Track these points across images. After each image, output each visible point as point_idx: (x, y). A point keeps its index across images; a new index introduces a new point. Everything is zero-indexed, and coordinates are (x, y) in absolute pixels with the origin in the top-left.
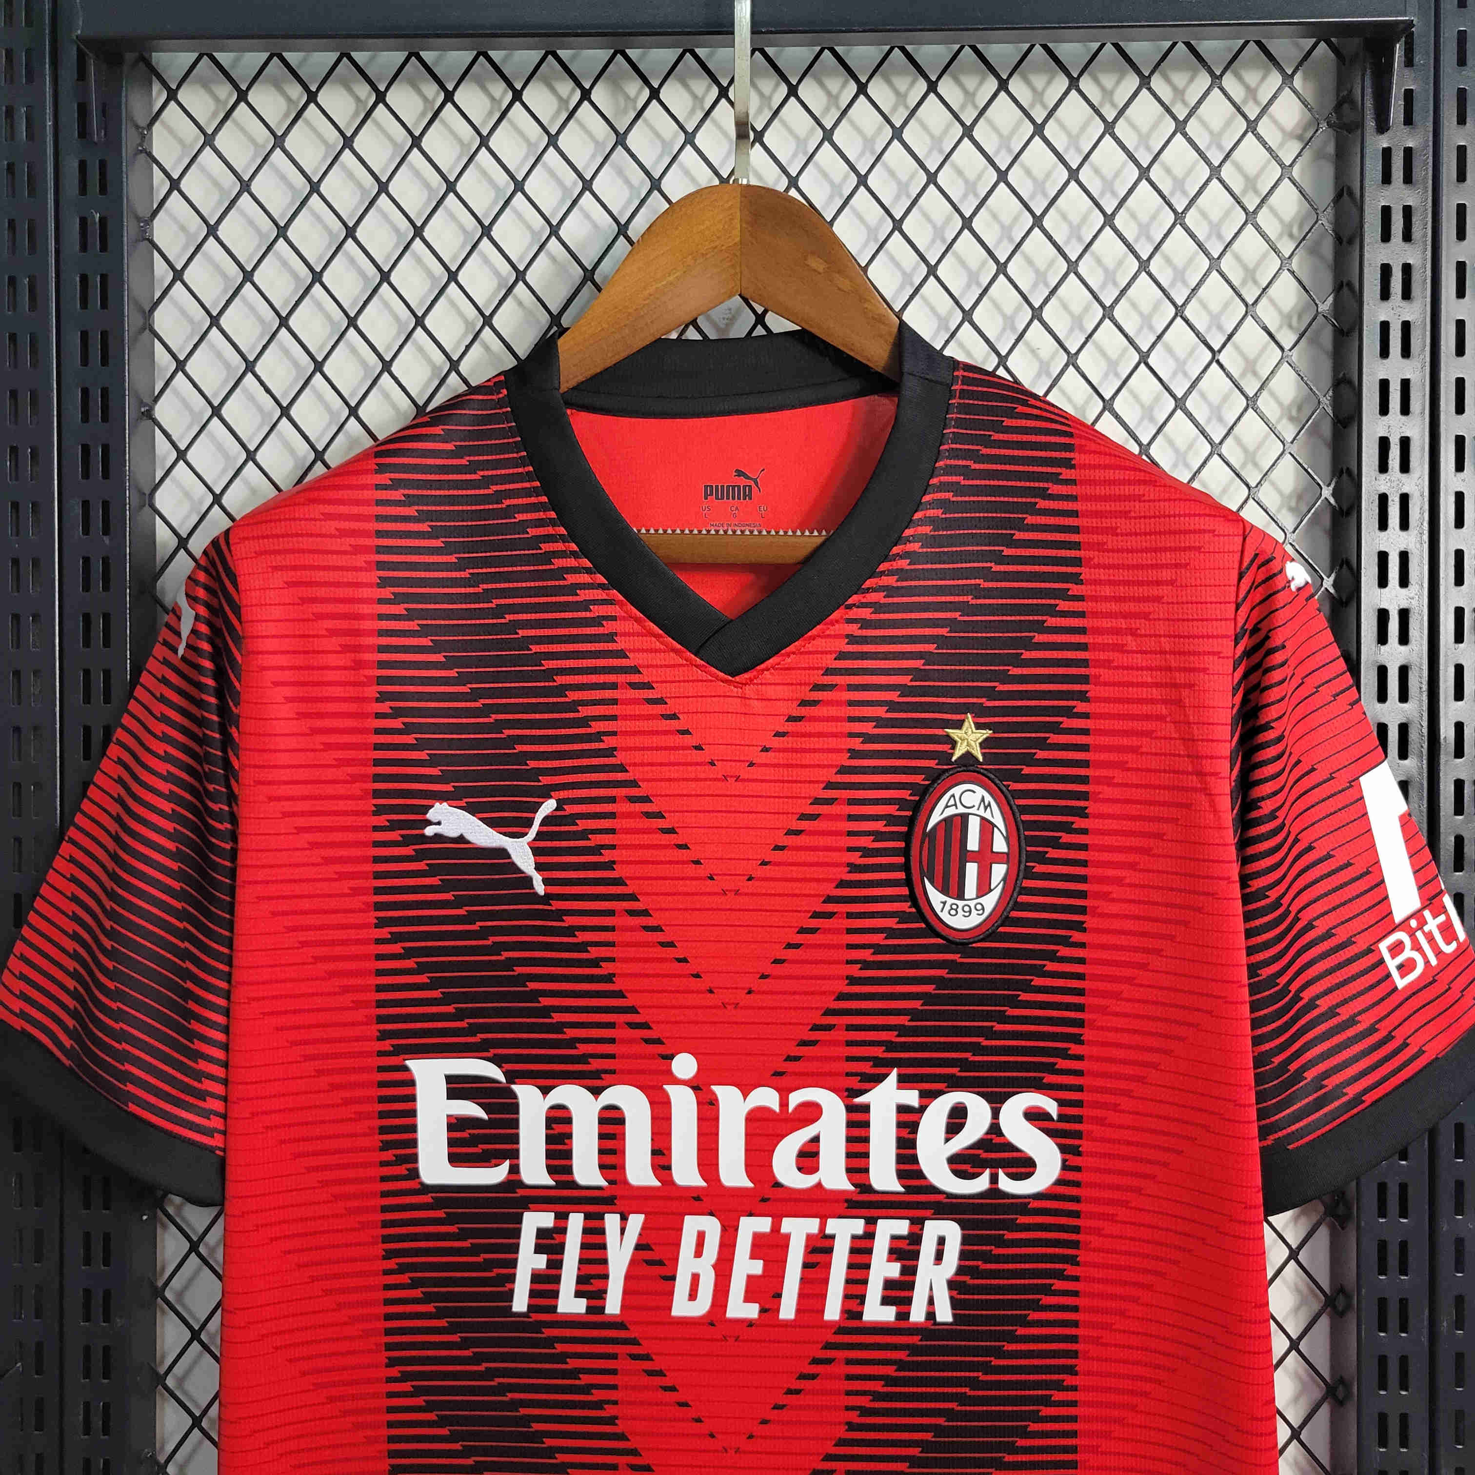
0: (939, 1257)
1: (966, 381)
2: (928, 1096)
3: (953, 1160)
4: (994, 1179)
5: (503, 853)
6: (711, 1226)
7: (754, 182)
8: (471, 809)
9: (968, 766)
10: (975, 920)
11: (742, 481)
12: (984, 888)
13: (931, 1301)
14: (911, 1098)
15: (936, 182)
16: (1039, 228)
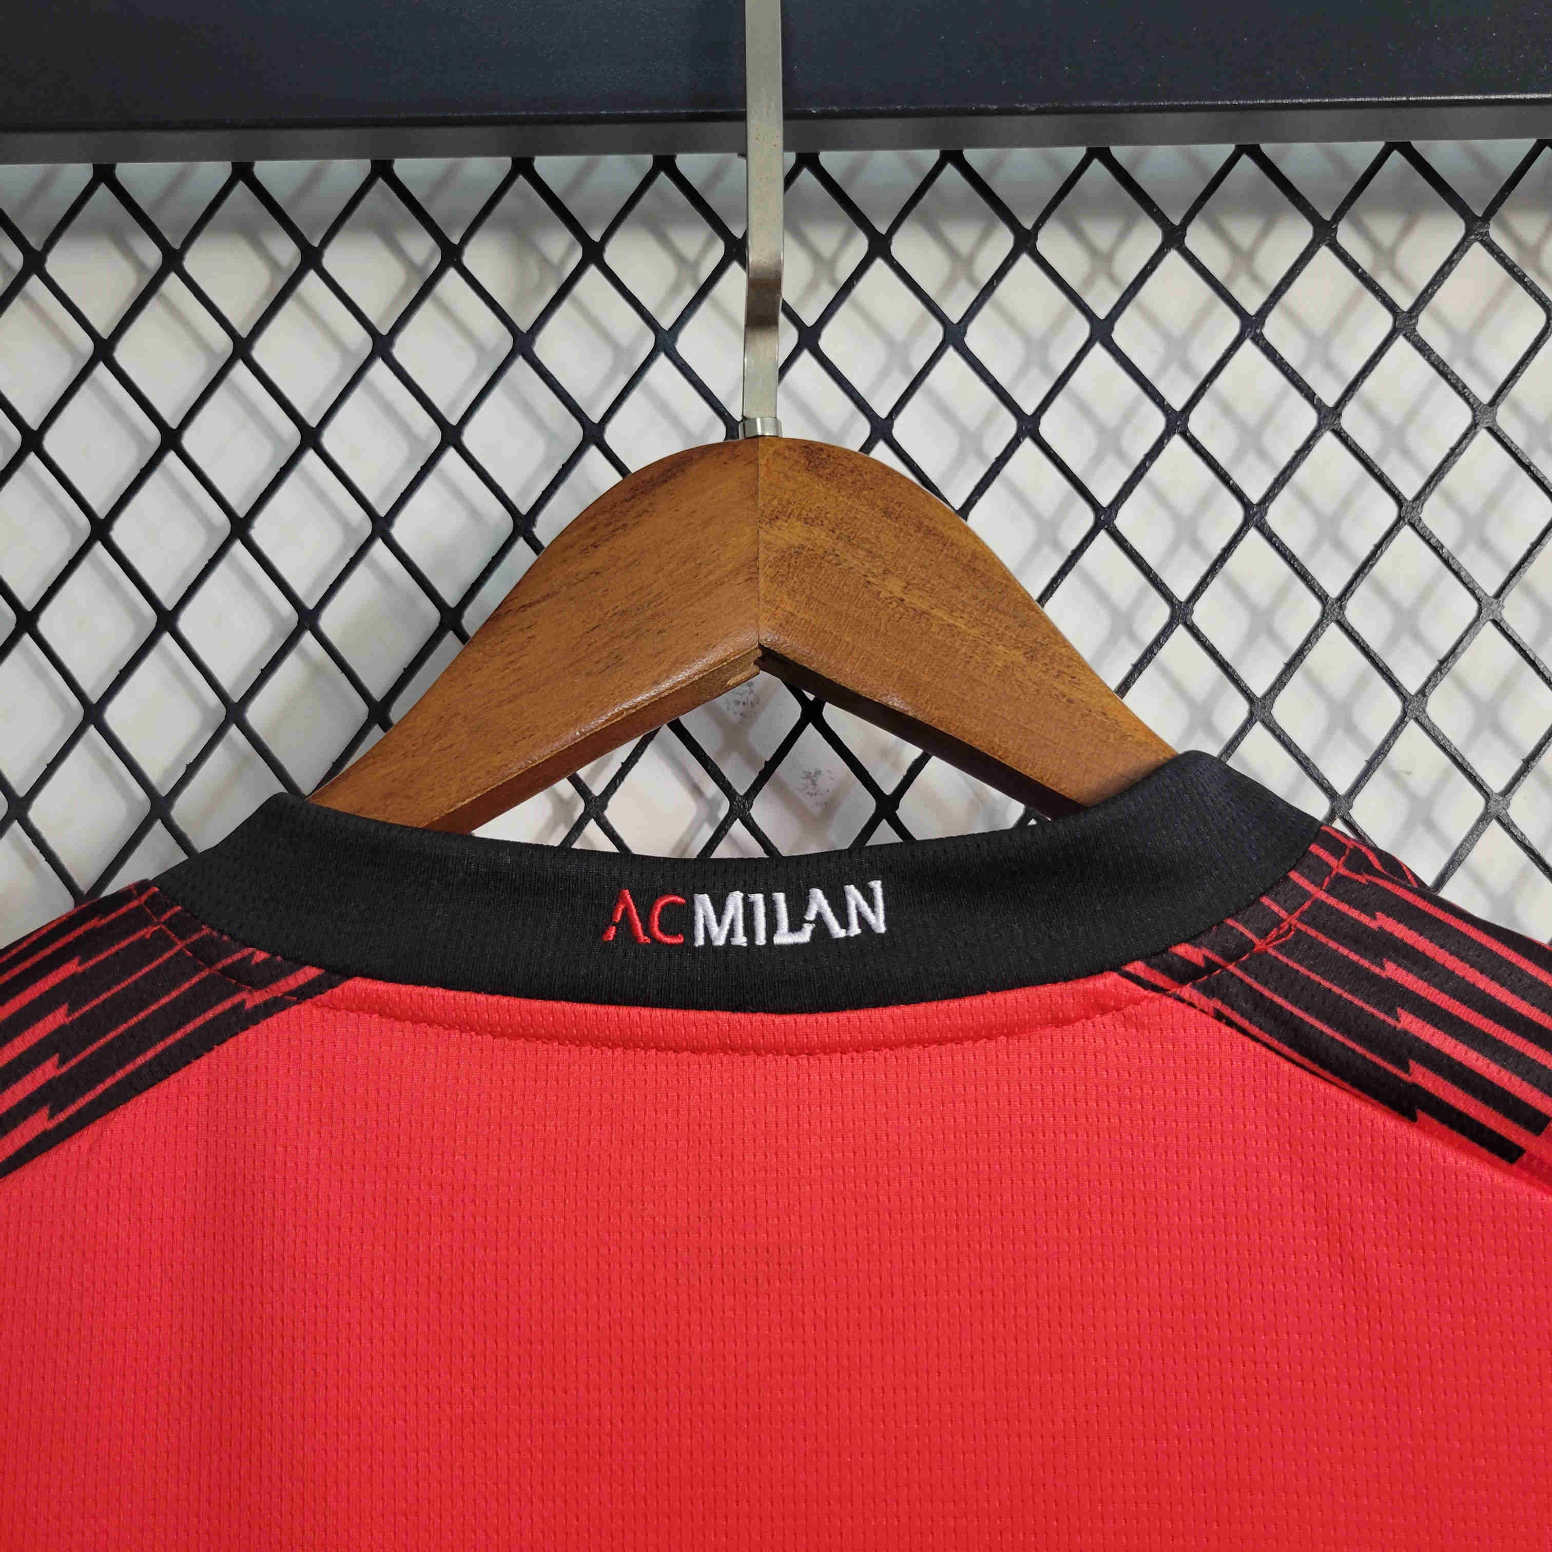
15: (1187, 430)
16: (1412, 525)
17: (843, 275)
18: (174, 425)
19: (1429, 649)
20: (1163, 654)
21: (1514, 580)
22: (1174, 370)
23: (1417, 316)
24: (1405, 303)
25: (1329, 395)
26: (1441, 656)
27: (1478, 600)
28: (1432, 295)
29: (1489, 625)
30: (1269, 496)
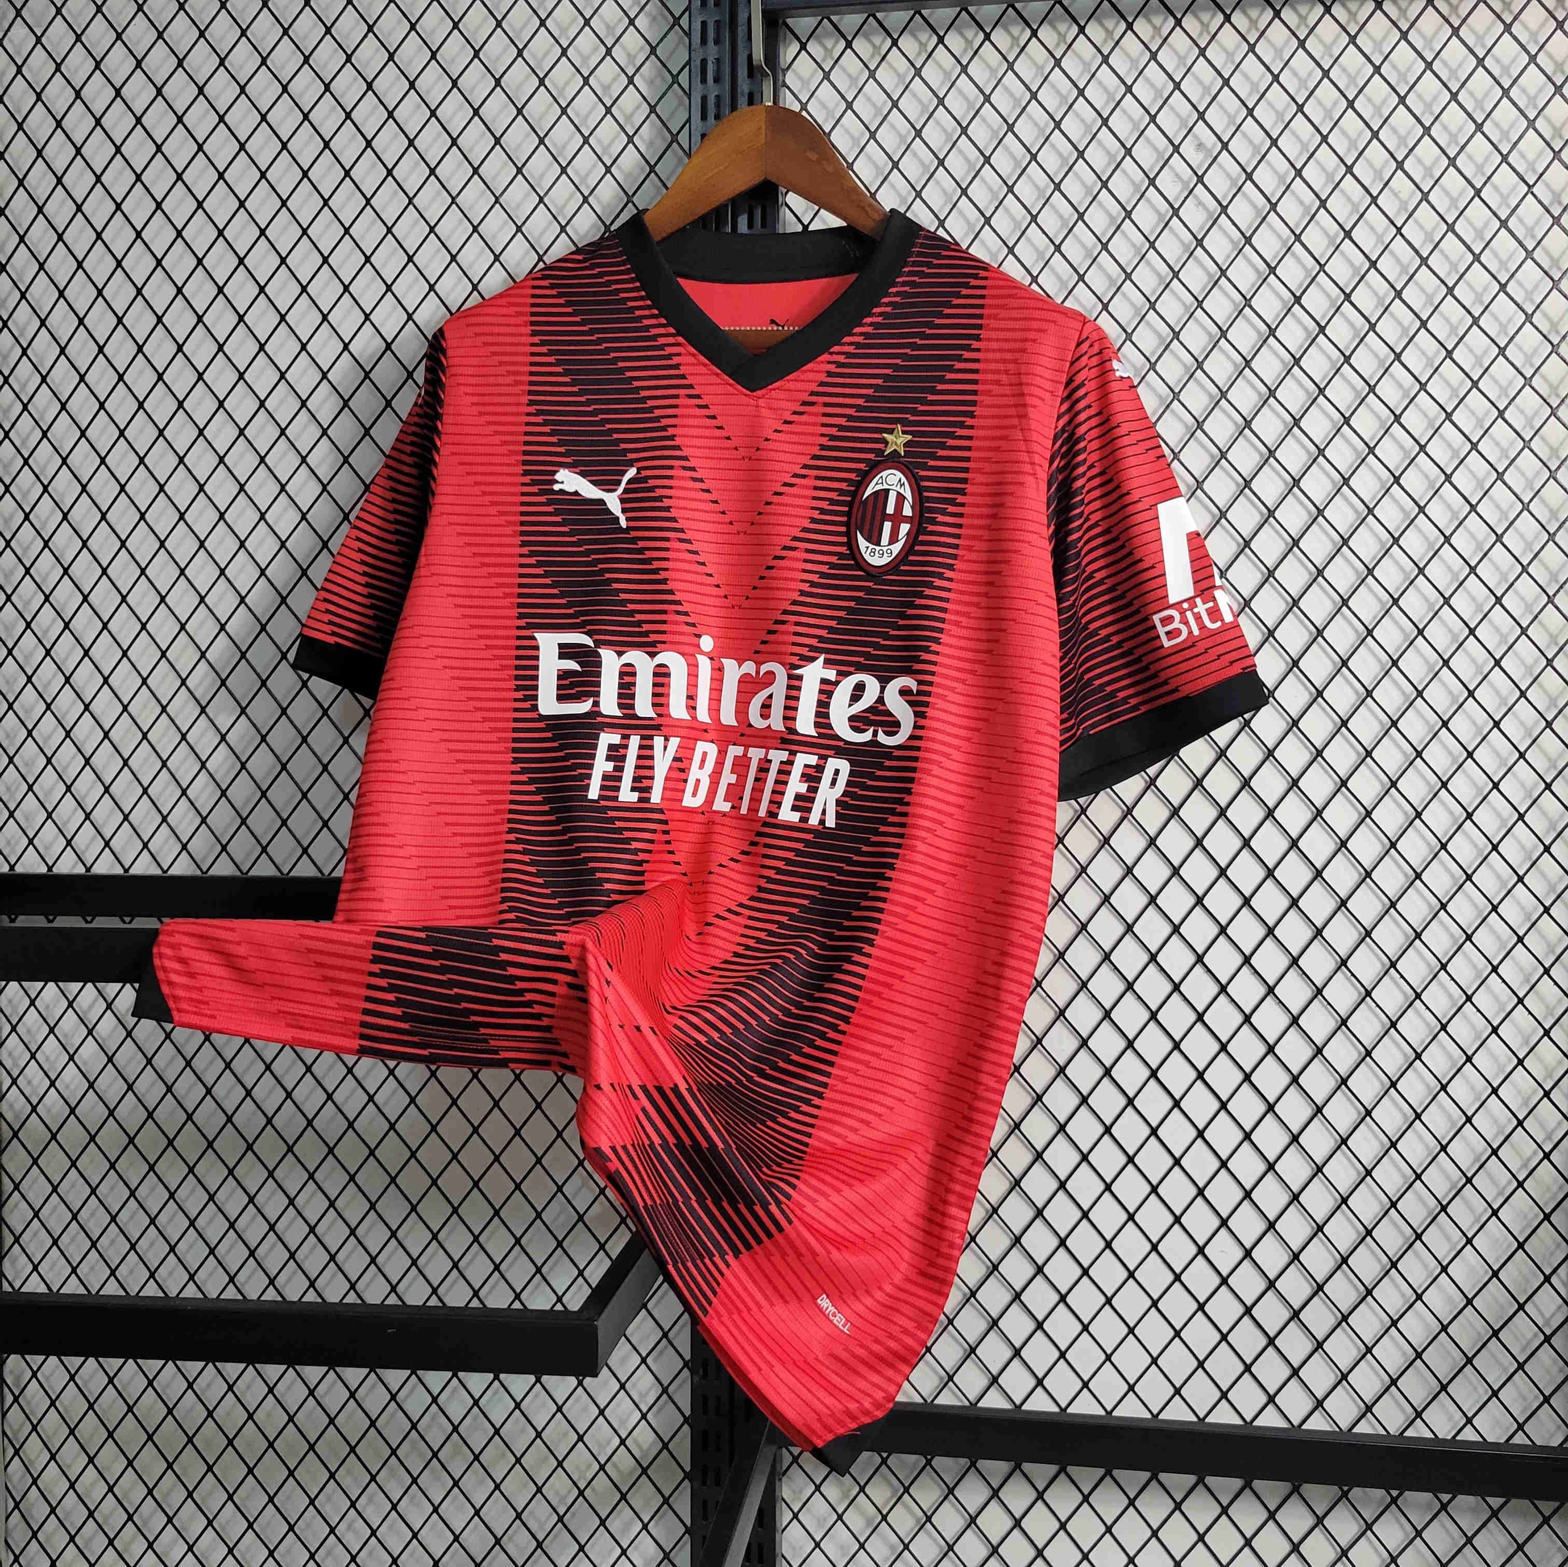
0: (834, 782)
2: (843, 674)
3: (852, 719)
4: (875, 734)
5: (602, 502)
6: (712, 750)
8: (583, 474)
9: (894, 461)
10: (886, 560)
12: (893, 539)
13: (824, 812)
14: (831, 675)
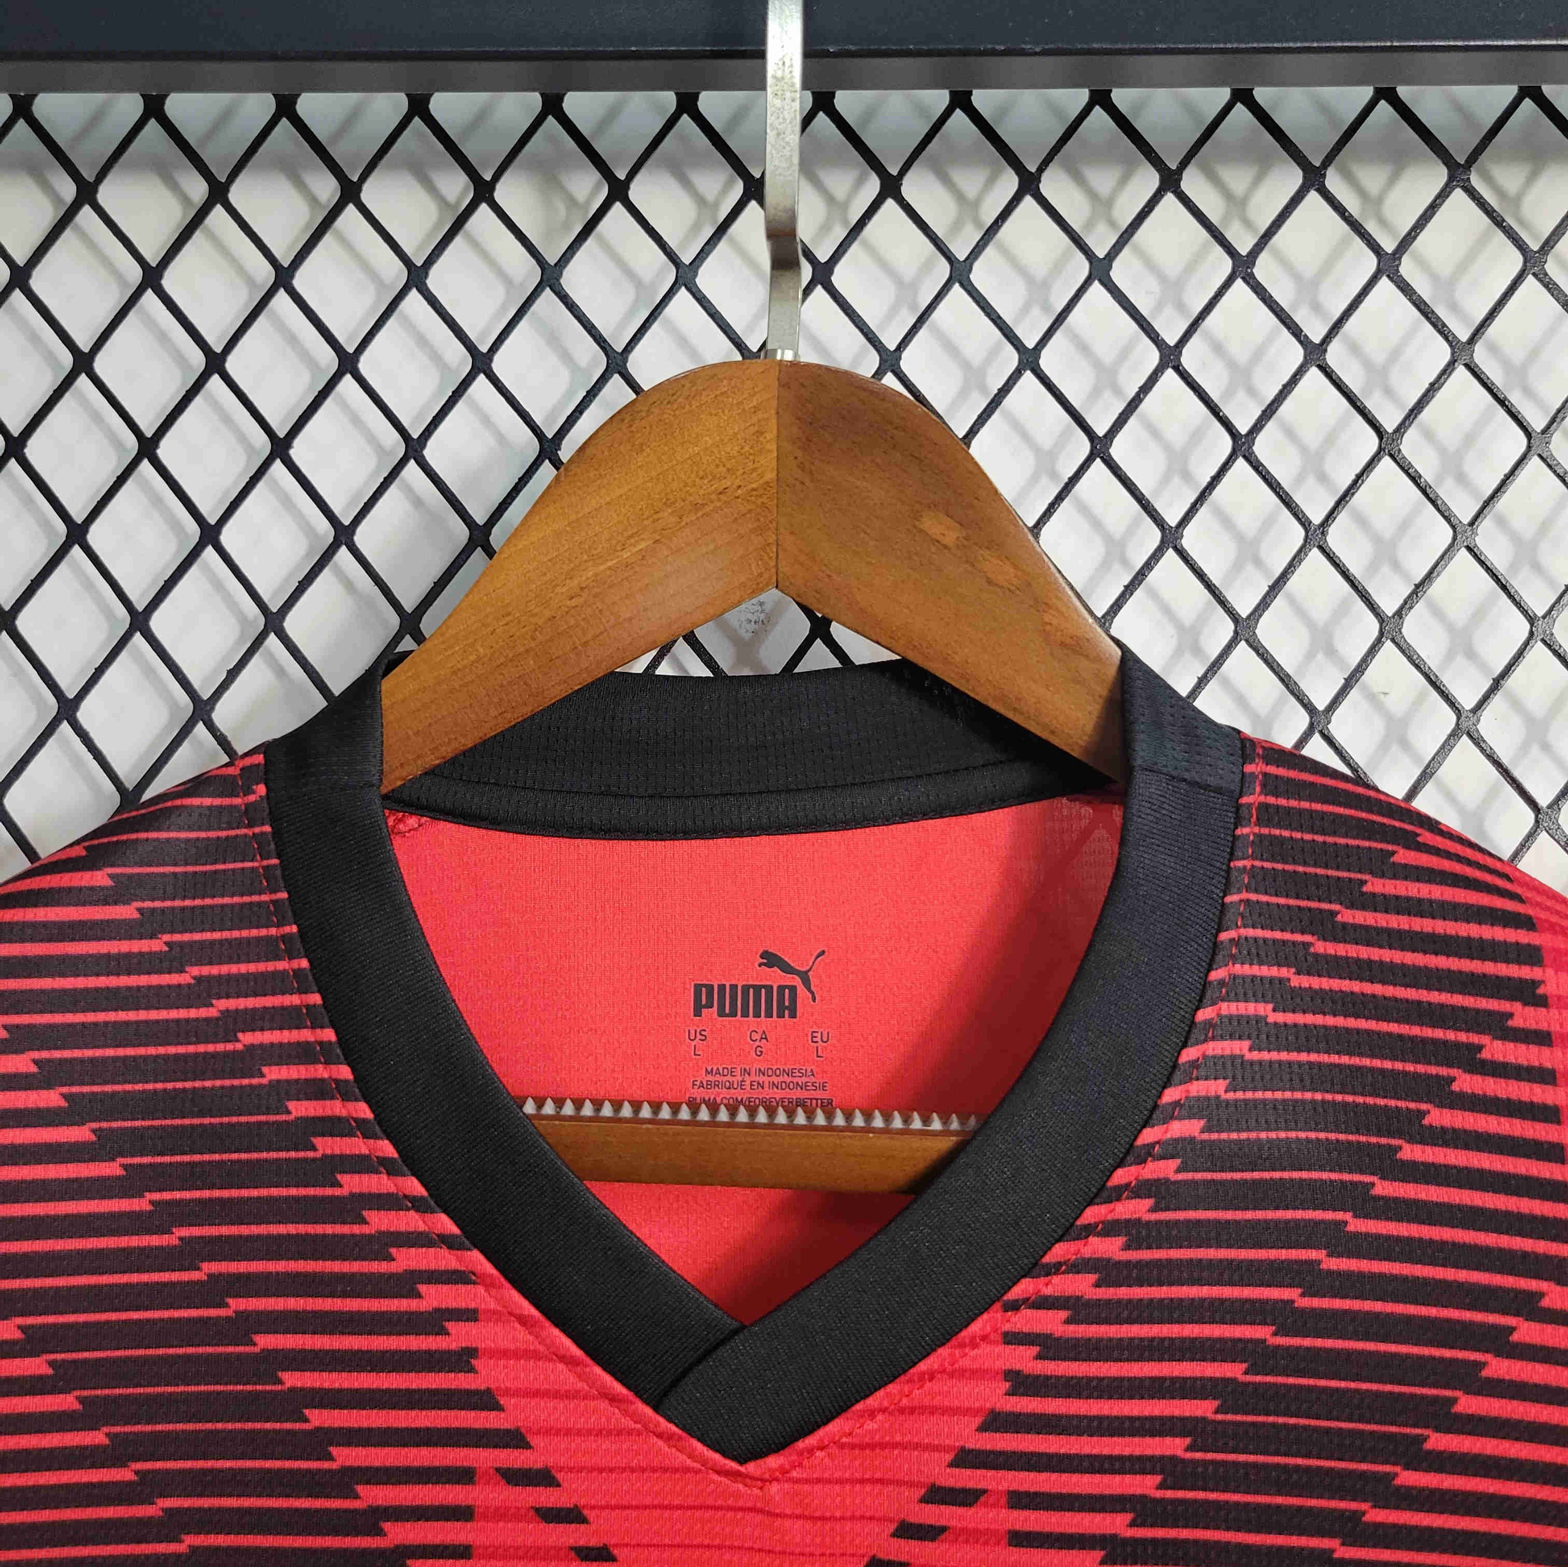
1: (1271, 785)
7: (808, 356)
11: (775, 978)
15: (1180, 364)
16: (1392, 456)
17: (855, 216)
18: (218, 349)
19: (1406, 576)
20: (1153, 577)
21: (1488, 509)
22: (1169, 310)
23: (1400, 258)
24: (1389, 246)
25: (1316, 332)
26: (1418, 580)
27: (1453, 527)
28: (1415, 238)
29: (1464, 551)
30: (1257, 427)
